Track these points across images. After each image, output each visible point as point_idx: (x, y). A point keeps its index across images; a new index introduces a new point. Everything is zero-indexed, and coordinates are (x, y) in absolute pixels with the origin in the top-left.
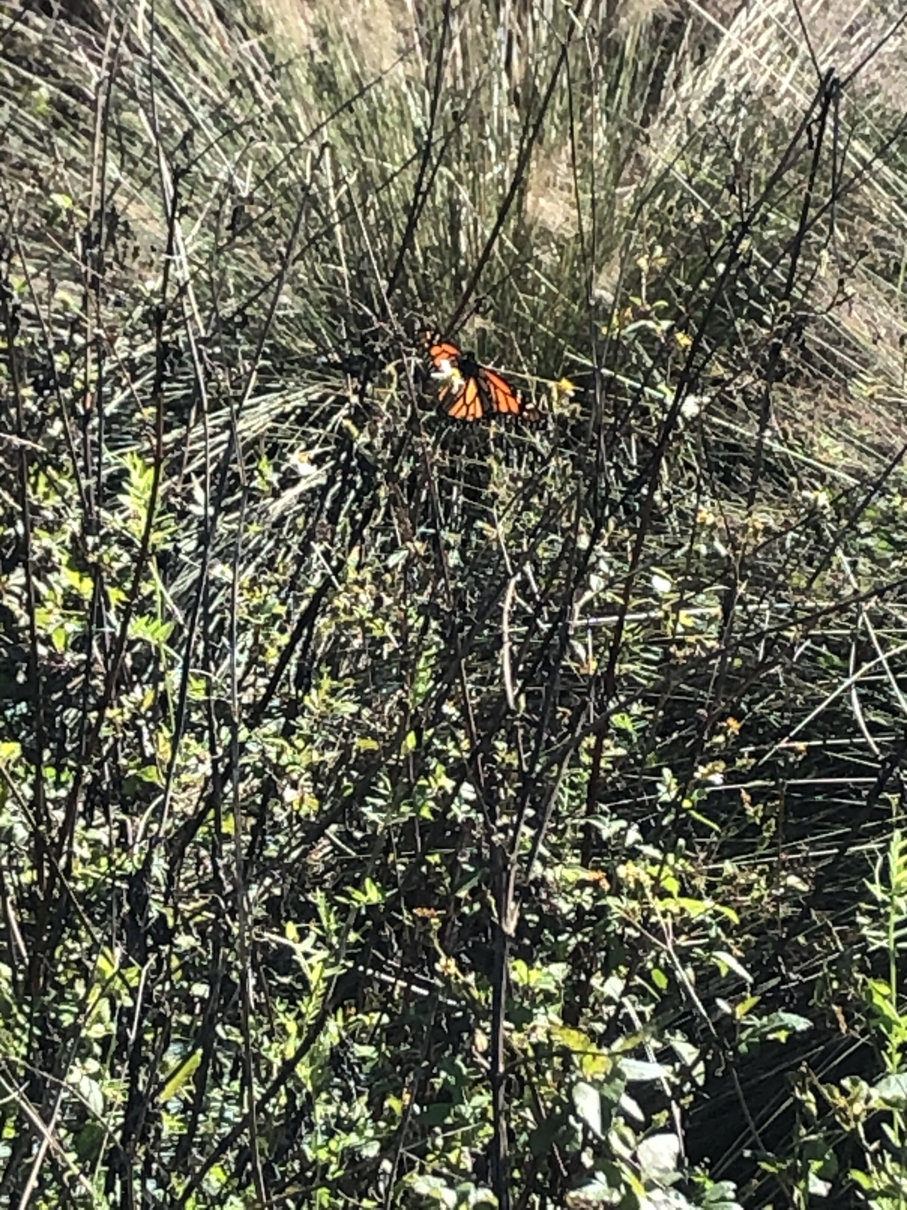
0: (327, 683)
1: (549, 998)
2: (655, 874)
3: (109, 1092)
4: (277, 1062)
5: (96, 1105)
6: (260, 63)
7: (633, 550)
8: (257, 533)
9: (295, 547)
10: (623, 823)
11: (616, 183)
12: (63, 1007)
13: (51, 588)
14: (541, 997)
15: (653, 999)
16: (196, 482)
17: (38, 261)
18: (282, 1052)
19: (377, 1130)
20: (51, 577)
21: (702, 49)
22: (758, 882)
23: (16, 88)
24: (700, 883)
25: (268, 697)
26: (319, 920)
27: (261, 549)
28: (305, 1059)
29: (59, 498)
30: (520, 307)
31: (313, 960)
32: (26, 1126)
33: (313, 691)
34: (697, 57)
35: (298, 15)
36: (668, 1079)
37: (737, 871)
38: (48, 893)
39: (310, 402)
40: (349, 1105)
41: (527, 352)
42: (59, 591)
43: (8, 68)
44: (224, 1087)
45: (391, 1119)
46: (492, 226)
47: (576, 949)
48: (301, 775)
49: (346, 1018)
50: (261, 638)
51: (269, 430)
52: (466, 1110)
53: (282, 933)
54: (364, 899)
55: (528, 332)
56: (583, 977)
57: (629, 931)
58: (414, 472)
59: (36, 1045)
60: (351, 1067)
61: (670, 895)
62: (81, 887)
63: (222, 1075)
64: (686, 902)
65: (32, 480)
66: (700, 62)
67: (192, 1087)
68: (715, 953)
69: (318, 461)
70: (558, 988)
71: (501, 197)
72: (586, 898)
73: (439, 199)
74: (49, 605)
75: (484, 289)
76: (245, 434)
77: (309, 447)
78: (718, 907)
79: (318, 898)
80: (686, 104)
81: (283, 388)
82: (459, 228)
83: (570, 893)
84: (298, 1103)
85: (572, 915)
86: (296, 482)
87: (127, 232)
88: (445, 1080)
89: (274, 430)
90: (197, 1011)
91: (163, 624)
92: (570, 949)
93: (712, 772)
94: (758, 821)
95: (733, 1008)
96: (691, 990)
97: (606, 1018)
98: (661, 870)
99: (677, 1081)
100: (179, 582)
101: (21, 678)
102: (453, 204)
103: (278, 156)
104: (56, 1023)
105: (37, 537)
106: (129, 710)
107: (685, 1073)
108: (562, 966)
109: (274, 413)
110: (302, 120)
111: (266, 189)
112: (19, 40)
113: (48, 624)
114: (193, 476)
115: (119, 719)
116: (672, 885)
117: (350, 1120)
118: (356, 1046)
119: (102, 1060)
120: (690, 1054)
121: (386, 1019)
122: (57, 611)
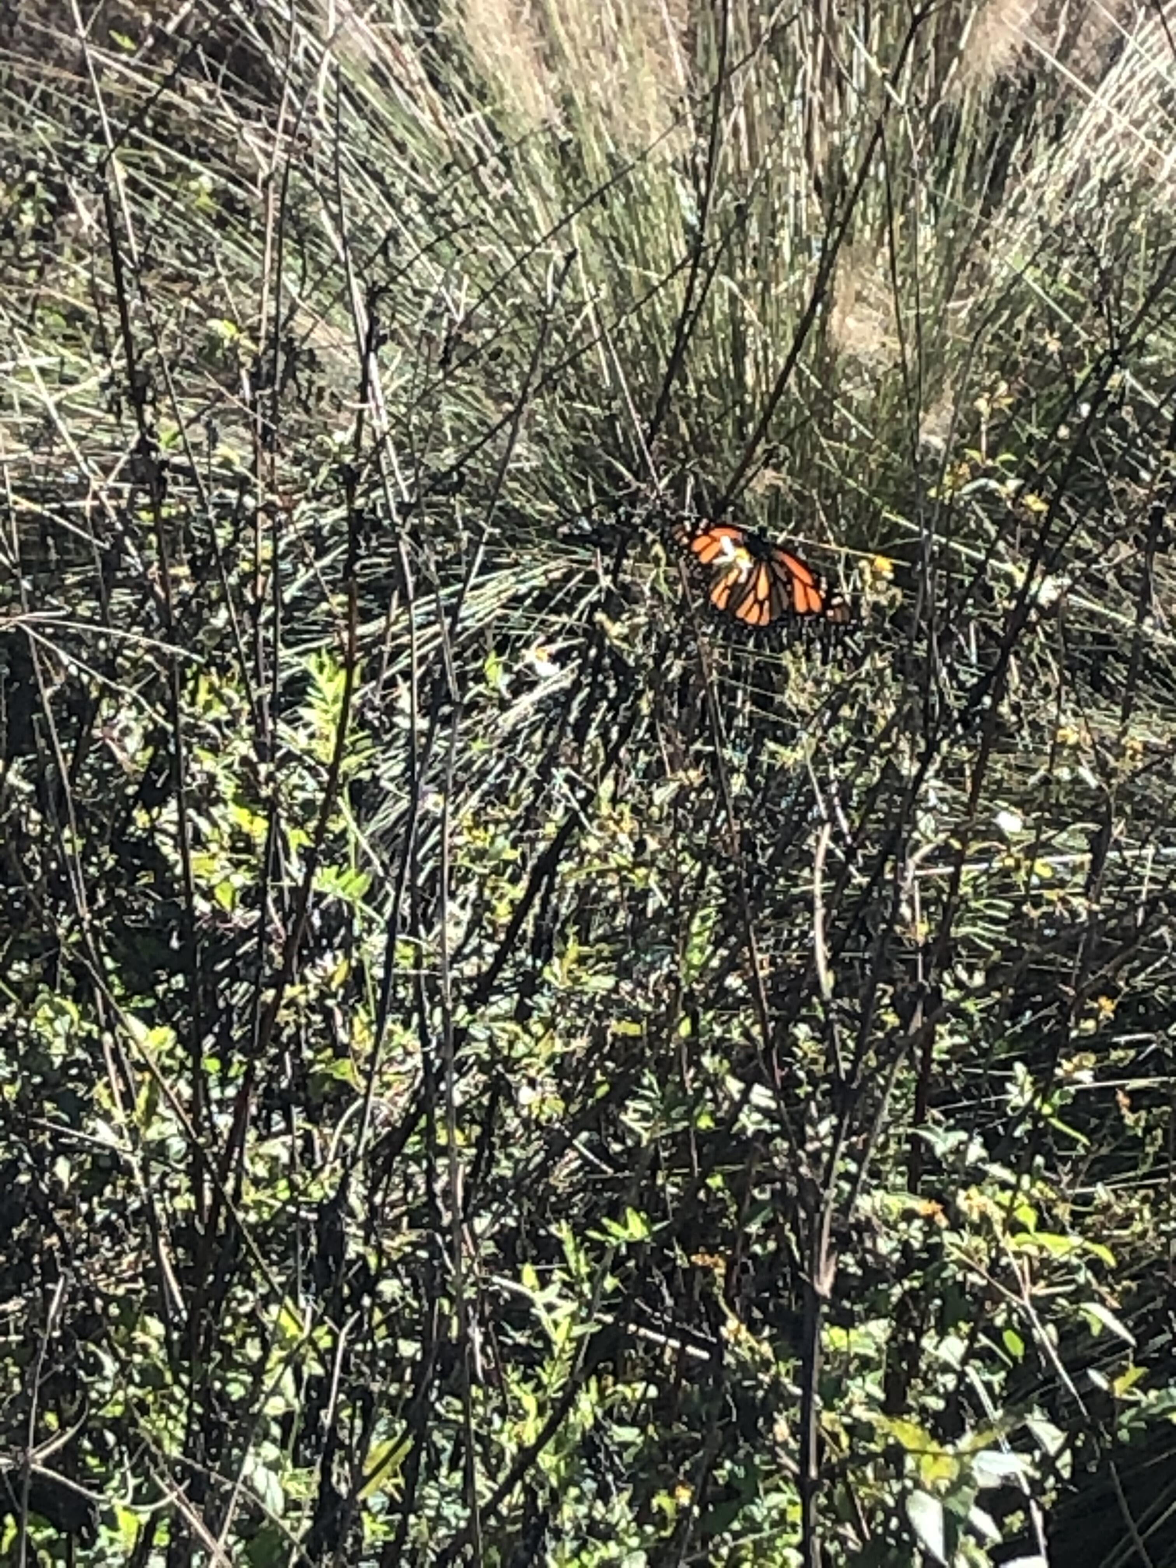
0: (573, 949)
1: (866, 1364)
2: (1007, 1203)
3: (292, 1487)
4: (511, 1448)
5: (274, 1505)
6: (486, 143)
7: (973, 773)
8: (483, 752)
9: (532, 770)
10: (963, 1136)
11: (948, 295)
12: (230, 1375)
13: (214, 824)
14: (856, 1363)
15: (1004, 1366)
16: (403, 687)
17: (200, 401)
18: (518, 1436)
19: (644, 1538)
20: (215, 812)
21: (1060, 121)
22: (1141, 1211)
23: (169, 177)
24: (1063, 1211)
25: (497, 967)
26: (564, 1259)
27: (489, 772)
28: (550, 1445)
29: (224, 709)
30: (824, 458)
31: (557, 1315)
32: (185, 1533)
33: (556, 961)
34: (1052, 132)
35: (535, 80)
36: (1025, 1474)
37: (1112, 1198)
38: (212, 1226)
39: (552, 582)
40: (606, 1503)
41: (834, 517)
42: (226, 828)
43: (160, 151)
44: (442, 1480)
45: (661, 1520)
46: (788, 351)
47: (901, 1300)
48: (540, 1070)
49: (601, 1391)
50: (487, 893)
51: (499, 618)
52: (758, 1512)
53: (517, 1277)
54: (624, 1234)
55: (834, 487)
56: (911, 1337)
57: (973, 1277)
58: (686, 673)
59: (196, 1427)
60: (609, 1455)
61: (1024, 1229)
62: (252, 1217)
63: (439, 1464)
64: (1045, 1238)
65: (191, 685)
66: (1056, 138)
67: (400, 1481)
68: (1084, 1305)
69: (560, 658)
70: (879, 1350)
71: (798, 314)
72: (915, 1233)
73: (718, 316)
74: (214, 847)
75: (777, 433)
76: (467, 623)
77: (550, 640)
78: (1088, 1245)
79: (562, 1231)
80: (1039, 191)
81: (516, 564)
82: (745, 354)
83: (894, 1228)
84: (540, 1503)
85: (896, 1256)
86: (532, 685)
87: (313, 363)
88: (731, 1473)
89: (504, 618)
90: (407, 1377)
91: (358, 875)
92: (894, 1299)
93: (1079, 1068)
94: (1140, 1133)
95: (1111, 1382)
96: (1054, 1354)
97: (941, 1390)
98: (1013, 1198)
99: (1037, 1475)
100: (380, 816)
101: (175, 944)
102: (735, 321)
103: (508, 261)
104: (223, 1396)
105: (196, 759)
106: (316, 987)
107: (1047, 1464)
108: (883, 1323)
109: (503, 596)
110: (539, 216)
111: (493, 306)
112: (173, 114)
113: (211, 872)
114: (400, 680)
115: (302, 1000)
116: (1028, 1216)
117: (608, 1524)
118: (615, 1427)
119: (283, 1444)
120: (1054, 1439)
121: (653, 1392)
122: (223, 855)
